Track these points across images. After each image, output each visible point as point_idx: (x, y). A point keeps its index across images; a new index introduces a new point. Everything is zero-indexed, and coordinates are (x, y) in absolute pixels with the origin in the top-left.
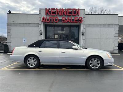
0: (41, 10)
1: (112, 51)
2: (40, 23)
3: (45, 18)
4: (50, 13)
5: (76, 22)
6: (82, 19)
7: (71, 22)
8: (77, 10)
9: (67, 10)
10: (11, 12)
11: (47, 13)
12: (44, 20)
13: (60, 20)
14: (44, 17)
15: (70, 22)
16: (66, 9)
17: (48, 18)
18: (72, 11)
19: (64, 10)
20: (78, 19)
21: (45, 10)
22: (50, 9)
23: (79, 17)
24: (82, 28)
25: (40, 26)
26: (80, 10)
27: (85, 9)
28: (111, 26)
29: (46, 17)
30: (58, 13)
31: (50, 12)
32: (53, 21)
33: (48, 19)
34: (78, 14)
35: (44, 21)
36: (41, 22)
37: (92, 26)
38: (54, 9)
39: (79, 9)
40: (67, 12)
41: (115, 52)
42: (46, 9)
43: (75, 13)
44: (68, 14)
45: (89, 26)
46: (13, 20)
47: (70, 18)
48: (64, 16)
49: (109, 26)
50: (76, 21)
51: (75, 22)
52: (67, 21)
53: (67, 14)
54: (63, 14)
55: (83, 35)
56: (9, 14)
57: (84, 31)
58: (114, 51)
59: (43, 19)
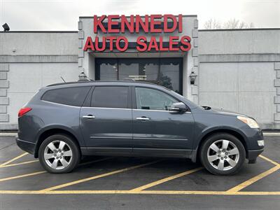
0: (82, 20)
1: (270, 125)
2: (80, 53)
3: (94, 41)
4: (106, 29)
5: (174, 49)
6: (189, 42)
7: (161, 49)
8: (177, 18)
9: (150, 19)
10: (8, 29)
11: (98, 28)
12: (92, 46)
13: (132, 46)
14: (89, 39)
15: (157, 49)
16: (147, 17)
17: (101, 40)
18: (162, 20)
19: (143, 20)
20: (180, 43)
21: (93, 20)
22: (105, 17)
23: (181, 36)
24: (190, 66)
25: (80, 60)
26: (183, 18)
27: (196, 16)
28: (266, 58)
29: (97, 39)
30: (126, 28)
31: (106, 26)
32: (115, 48)
33: (102, 43)
34: (177, 28)
35: (90, 49)
36: (82, 50)
37: (216, 59)
38: (117, 17)
39: (181, 16)
40: (149, 23)
41: (278, 127)
42: (95, 17)
43: (170, 25)
44: (152, 30)
45: (208, 59)
46: (14, 49)
47: (158, 40)
48: (141, 35)
49: (261, 58)
50: (174, 46)
51: (171, 49)
52: (150, 46)
53: (149, 28)
54: (141, 28)
55: (192, 83)
56: (5, 32)
57: (196, 73)
58: (275, 124)
59: (89, 44)
